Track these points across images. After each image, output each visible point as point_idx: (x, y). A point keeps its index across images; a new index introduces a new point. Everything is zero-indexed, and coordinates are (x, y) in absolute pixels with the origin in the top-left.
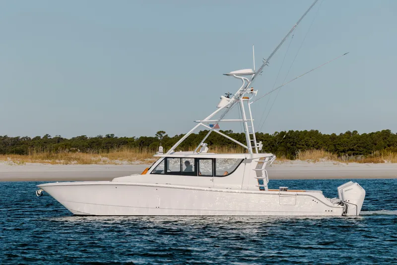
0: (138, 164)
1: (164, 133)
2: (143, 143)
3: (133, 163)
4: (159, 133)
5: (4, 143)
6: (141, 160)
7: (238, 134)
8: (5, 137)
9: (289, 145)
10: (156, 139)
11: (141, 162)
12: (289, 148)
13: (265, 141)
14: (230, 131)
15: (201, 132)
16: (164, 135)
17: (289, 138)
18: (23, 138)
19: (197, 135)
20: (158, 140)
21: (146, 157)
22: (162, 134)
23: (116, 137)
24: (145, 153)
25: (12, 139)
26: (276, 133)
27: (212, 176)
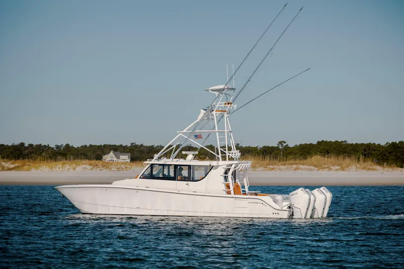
0: (261, 171)
1: (285, 142)
2: (266, 151)
3: (256, 169)
4: (280, 143)
5: (141, 151)
6: (264, 167)
7: (352, 144)
8: (142, 145)
9: (399, 154)
10: (277, 148)
11: (264, 168)
13: (377, 150)
14: (345, 141)
15: (318, 142)
16: (284, 145)
17: (400, 148)
18: (158, 146)
20: (279, 149)
21: (268, 165)
22: (283, 143)
23: (242, 147)
24: (267, 161)
25: (147, 147)
26: (387, 143)
27: (188, 181)
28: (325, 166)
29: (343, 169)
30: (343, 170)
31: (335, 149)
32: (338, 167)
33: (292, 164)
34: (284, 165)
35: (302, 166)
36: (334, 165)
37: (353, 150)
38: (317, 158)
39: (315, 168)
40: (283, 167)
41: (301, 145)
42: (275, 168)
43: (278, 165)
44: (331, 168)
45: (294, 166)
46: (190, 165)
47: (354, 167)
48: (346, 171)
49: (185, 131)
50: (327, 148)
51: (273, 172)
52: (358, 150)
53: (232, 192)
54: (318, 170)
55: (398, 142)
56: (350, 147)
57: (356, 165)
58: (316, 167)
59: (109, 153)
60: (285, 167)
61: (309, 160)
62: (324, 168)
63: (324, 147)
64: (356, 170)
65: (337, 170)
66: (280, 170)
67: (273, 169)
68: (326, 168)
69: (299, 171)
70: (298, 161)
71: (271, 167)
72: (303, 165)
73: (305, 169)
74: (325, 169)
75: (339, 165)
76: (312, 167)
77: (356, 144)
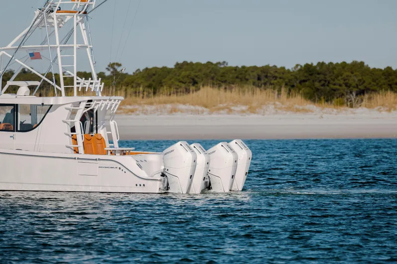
1: (119, 65)
4: (113, 65)
7: (237, 67)
9: (317, 84)
12: (318, 90)
13: (280, 78)
14: (224, 62)
15: (177, 64)
16: (118, 69)
17: (319, 74)
19: (172, 69)
22: (116, 67)
26: (297, 65)
27: (14, 131)
28: (221, 105)
29: (252, 110)
30: (254, 113)
32: (244, 108)
33: (165, 103)
34: (151, 104)
35: (181, 106)
36: (236, 103)
37: (237, 77)
38: (206, 92)
39: (205, 109)
40: (149, 108)
41: (147, 69)
42: (136, 110)
43: (140, 104)
44: (233, 108)
45: (169, 106)
46: (17, 105)
47: (272, 107)
48: (258, 113)
49: (9, 46)
51: (133, 116)
53: (81, 150)
54: (210, 113)
55: (315, 64)
56: (233, 71)
57: (274, 104)
58: (206, 107)
60: (153, 107)
61: (193, 96)
62: (219, 109)
63: (188, 73)
64: (276, 113)
65: (243, 112)
66: (145, 112)
67: (132, 111)
68: (223, 109)
69: (178, 115)
70: (174, 97)
71: (129, 107)
72: (184, 103)
73: (187, 111)
74: (222, 112)
75: (245, 104)
76: (200, 108)
77: (243, 67)
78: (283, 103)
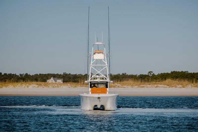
0: (136, 88)
2: (141, 77)
3: (133, 87)
4: (150, 72)
5: (69, 77)
6: (138, 86)
7: (191, 73)
8: (70, 74)
10: (148, 76)
11: (138, 87)
14: (187, 71)
16: (152, 73)
18: (79, 75)
21: (140, 84)
22: (151, 73)
23: (128, 75)
24: (139, 82)
25: (73, 75)
28: (173, 85)
29: (183, 87)
30: (184, 88)
31: (181, 76)
32: (181, 86)
34: (150, 84)
35: (160, 85)
36: (178, 85)
37: (191, 76)
38: (168, 81)
39: (167, 86)
41: (162, 73)
42: (145, 86)
43: (146, 85)
44: (177, 86)
45: (156, 85)
47: (190, 86)
48: (185, 88)
50: (177, 75)
51: (143, 88)
52: (195, 76)
54: (169, 87)
56: (190, 74)
58: (168, 86)
59: (50, 78)
60: (150, 86)
61: (164, 82)
62: (173, 86)
64: (192, 88)
65: (180, 87)
66: (147, 87)
67: (143, 87)
68: (174, 86)
69: (158, 88)
70: (157, 83)
71: (142, 85)
72: (161, 84)
73: (162, 87)
74: (173, 87)
75: (181, 85)
76: (166, 86)
77: (194, 73)
78: (194, 85)
